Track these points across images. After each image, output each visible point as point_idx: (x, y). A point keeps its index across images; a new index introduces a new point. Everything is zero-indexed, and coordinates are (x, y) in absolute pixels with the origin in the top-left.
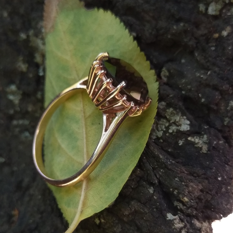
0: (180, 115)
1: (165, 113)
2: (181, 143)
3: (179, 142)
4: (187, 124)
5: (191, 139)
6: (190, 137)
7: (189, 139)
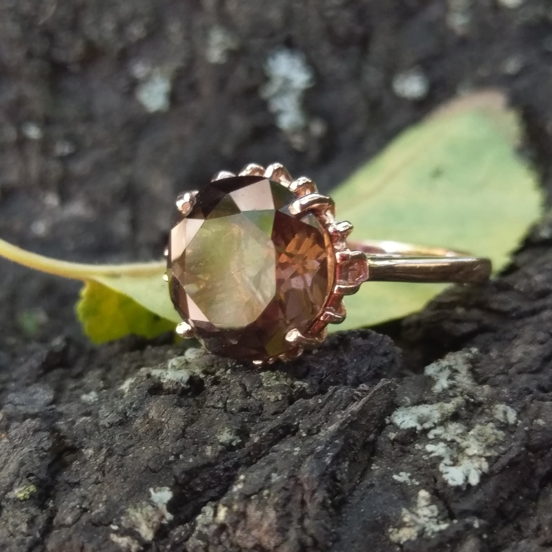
0: (488, 454)
1: (481, 424)
2: (402, 477)
3: (401, 473)
4: (467, 478)
5: (424, 498)
6: (430, 493)
7: (424, 494)
